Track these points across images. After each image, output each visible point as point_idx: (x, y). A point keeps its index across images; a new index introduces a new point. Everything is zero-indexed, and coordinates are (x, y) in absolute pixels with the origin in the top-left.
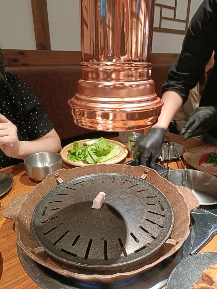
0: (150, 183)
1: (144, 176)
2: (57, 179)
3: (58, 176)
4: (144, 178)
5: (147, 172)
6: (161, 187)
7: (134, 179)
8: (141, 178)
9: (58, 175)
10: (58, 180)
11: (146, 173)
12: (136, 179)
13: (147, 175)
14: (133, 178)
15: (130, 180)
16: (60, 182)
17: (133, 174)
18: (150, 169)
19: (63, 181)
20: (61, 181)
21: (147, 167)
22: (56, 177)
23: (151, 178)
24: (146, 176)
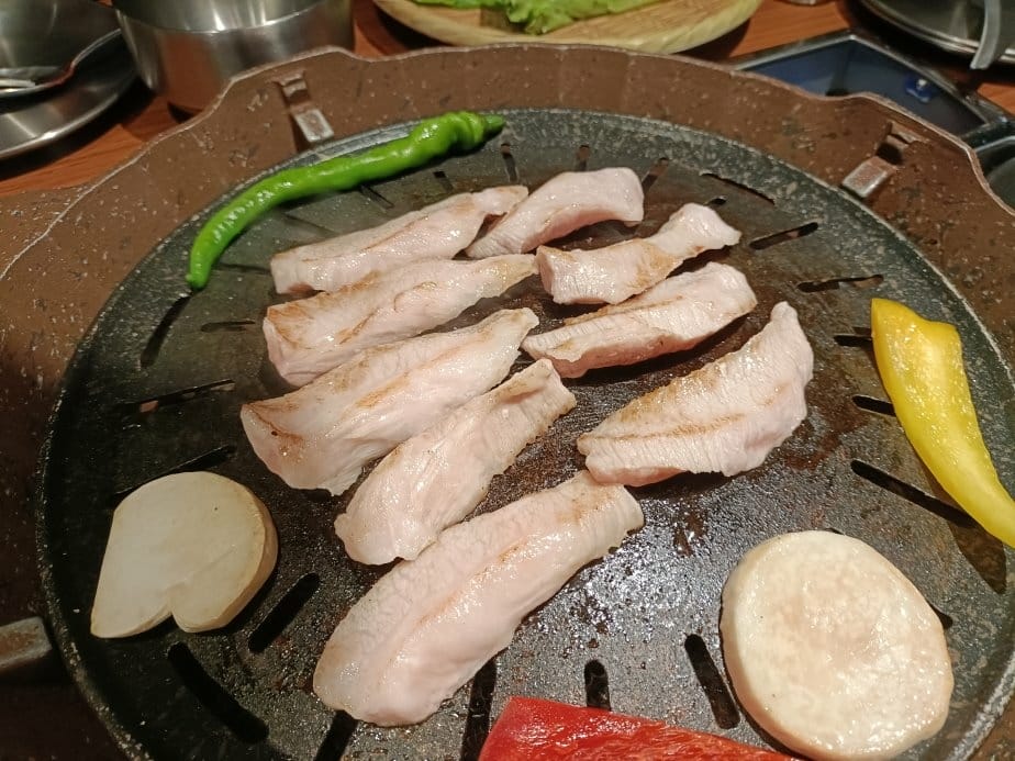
0: (902, 228)
1: (873, 173)
2: (293, 109)
3: (301, 97)
4: (864, 192)
5: (901, 146)
6: (974, 272)
7: (793, 187)
8: (846, 182)
9: (302, 86)
10: (300, 120)
11: (889, 154)
12: (807, 187)
13: (895, 167)
14: (788, 176)
15: (761, 190)
16: (312, 138)
17: (793, 145)
18: (930, 134)
19: (328, 132)
20: (318, 129)
21: (910, 115)
22: (288, 101)
23: (914, 193)
24: (884, 175)
